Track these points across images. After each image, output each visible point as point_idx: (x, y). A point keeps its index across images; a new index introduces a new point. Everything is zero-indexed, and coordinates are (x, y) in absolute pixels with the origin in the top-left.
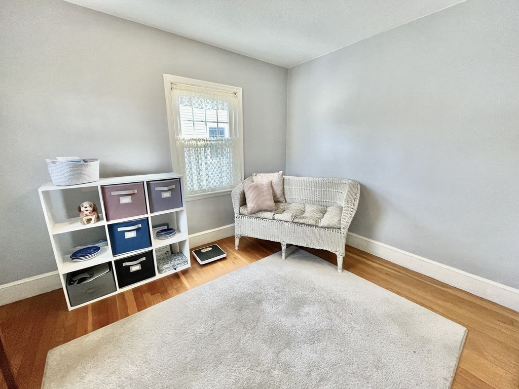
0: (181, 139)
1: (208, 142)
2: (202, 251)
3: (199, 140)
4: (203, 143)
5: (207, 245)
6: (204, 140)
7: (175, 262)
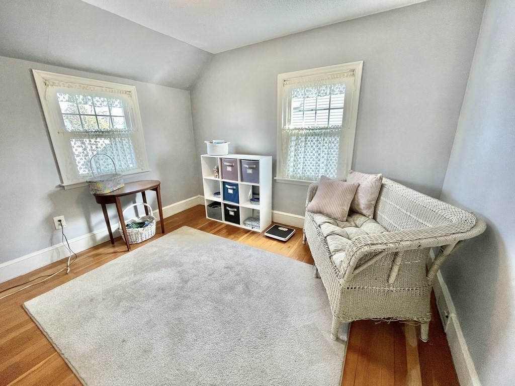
0: (287, 128)
1: (311, 131)
2: (279, 228)
3: (302, 129)
4: (304, 132)
5: (285, 225)
6: (307, 129)
7: (255, 224)
